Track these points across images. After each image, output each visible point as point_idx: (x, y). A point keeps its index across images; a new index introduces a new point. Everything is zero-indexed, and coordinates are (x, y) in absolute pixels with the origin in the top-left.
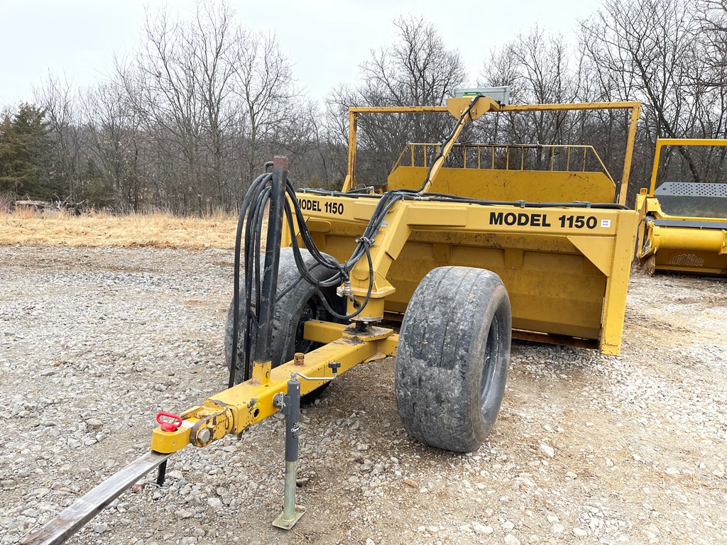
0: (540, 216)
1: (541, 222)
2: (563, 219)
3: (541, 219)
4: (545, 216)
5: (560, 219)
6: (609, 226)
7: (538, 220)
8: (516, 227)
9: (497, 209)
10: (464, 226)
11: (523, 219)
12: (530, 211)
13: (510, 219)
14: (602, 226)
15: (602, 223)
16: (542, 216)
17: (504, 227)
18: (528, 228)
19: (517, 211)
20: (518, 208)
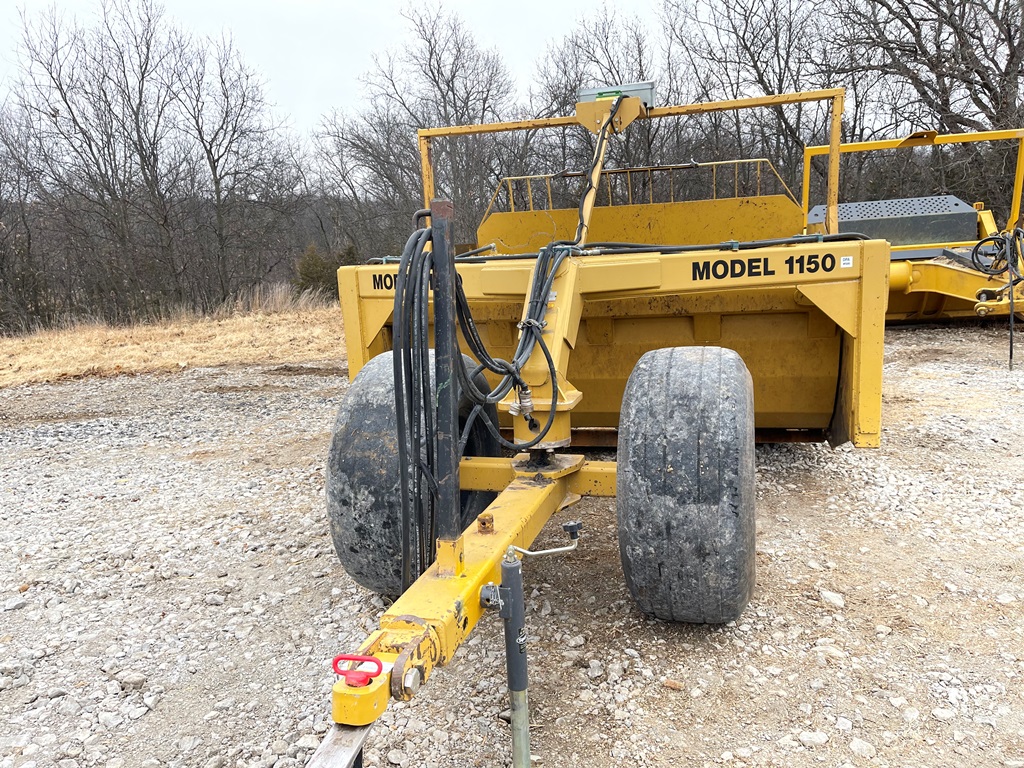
0: (759, 260)
1: (762, 269)
2: (790, 261)
3: (762, 264)
4: (766, 260)
5: (787, 262)
6: (851, 265)
7: (758, 267)
8: (728, 281)
9: (701, 257)
10: (658, 287)
11: (738, 268)
12: (745, 255)
13: (720, 270)
14: (842, 266)
15: (842, 262)
16: (762, 261)
17: (713, 282)
18: (745, 280)
19: (728, 256)
20: (729, 252)
